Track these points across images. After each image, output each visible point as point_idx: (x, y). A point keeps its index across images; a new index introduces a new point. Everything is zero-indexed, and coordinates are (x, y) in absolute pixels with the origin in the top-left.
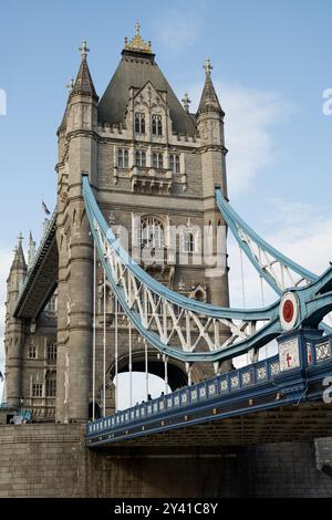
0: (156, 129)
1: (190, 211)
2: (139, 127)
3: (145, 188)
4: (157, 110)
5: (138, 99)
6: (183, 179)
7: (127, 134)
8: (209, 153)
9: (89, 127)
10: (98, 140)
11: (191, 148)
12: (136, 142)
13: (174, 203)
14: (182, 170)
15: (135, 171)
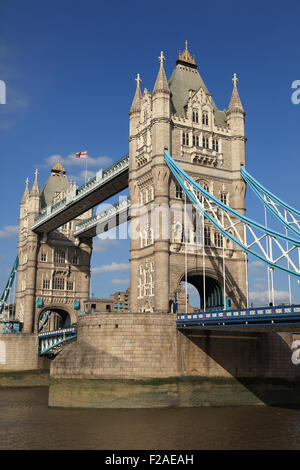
0: (205, 121)
1: (225, 179)
2: (195, 118)
3: (200, 161)
4: (205, 108)
5: (194, 99)
6: (220, 157)
7: (189, 123)
8: (237, 141)
9: (168, 116)
10: (172, 125)
11: (225, 136)
12: (194, 129)
13: (215, 173)
14: (220, 151)
15: (195, 149)
